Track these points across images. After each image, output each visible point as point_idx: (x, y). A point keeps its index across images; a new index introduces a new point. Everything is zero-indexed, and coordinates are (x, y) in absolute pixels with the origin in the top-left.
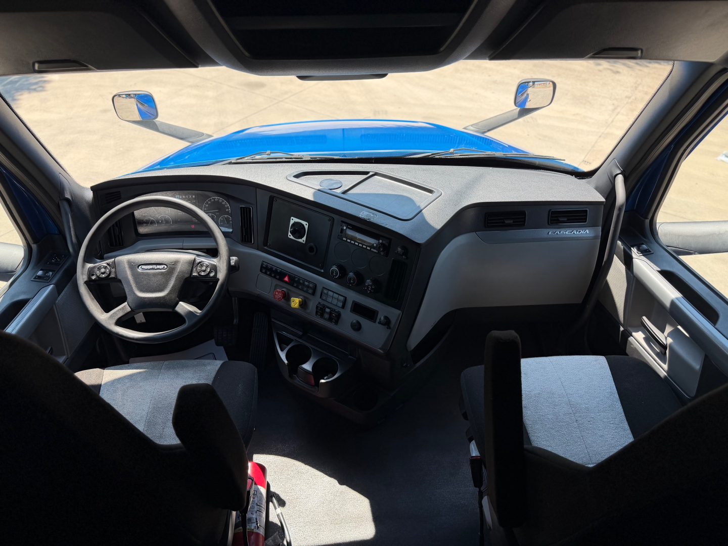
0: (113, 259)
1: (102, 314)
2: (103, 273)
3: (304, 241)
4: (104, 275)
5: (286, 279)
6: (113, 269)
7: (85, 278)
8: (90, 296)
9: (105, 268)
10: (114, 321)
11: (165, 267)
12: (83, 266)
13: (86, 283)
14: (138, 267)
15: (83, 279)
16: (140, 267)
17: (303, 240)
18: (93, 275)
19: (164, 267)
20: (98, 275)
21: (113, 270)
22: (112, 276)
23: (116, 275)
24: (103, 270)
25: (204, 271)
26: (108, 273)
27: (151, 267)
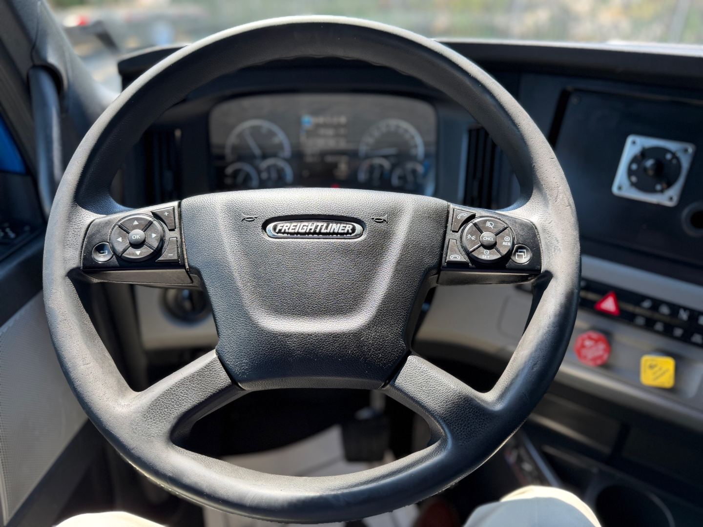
0: (175, 204)
1: (121, 393)
2: (137, 245)
3: (671, 199)
4: (138, 252)
5: (609, 304)
6: (172, 234)
7: (74, 259)
8: (82, 325)
9: (147, 227)
10: (166, 426)
11: (358, 228)
12: (70, 218)
13: (74, 275)
14: (264, 226)
15: (65, 260)
16: (270, 227)
17: (667, 198)
18: (100, 249)
19: (354, 230)
20: (119, 248)
21: (172, 236)
22: (169, 254)
23: (181, 255)
24: (137, 234)
25: (491, 247)
26: (155, 244)
27: (310, 226)
